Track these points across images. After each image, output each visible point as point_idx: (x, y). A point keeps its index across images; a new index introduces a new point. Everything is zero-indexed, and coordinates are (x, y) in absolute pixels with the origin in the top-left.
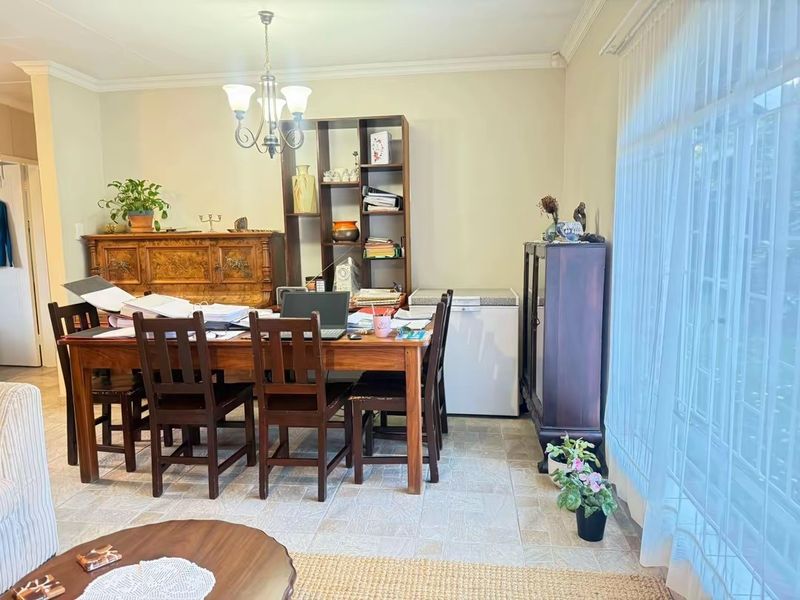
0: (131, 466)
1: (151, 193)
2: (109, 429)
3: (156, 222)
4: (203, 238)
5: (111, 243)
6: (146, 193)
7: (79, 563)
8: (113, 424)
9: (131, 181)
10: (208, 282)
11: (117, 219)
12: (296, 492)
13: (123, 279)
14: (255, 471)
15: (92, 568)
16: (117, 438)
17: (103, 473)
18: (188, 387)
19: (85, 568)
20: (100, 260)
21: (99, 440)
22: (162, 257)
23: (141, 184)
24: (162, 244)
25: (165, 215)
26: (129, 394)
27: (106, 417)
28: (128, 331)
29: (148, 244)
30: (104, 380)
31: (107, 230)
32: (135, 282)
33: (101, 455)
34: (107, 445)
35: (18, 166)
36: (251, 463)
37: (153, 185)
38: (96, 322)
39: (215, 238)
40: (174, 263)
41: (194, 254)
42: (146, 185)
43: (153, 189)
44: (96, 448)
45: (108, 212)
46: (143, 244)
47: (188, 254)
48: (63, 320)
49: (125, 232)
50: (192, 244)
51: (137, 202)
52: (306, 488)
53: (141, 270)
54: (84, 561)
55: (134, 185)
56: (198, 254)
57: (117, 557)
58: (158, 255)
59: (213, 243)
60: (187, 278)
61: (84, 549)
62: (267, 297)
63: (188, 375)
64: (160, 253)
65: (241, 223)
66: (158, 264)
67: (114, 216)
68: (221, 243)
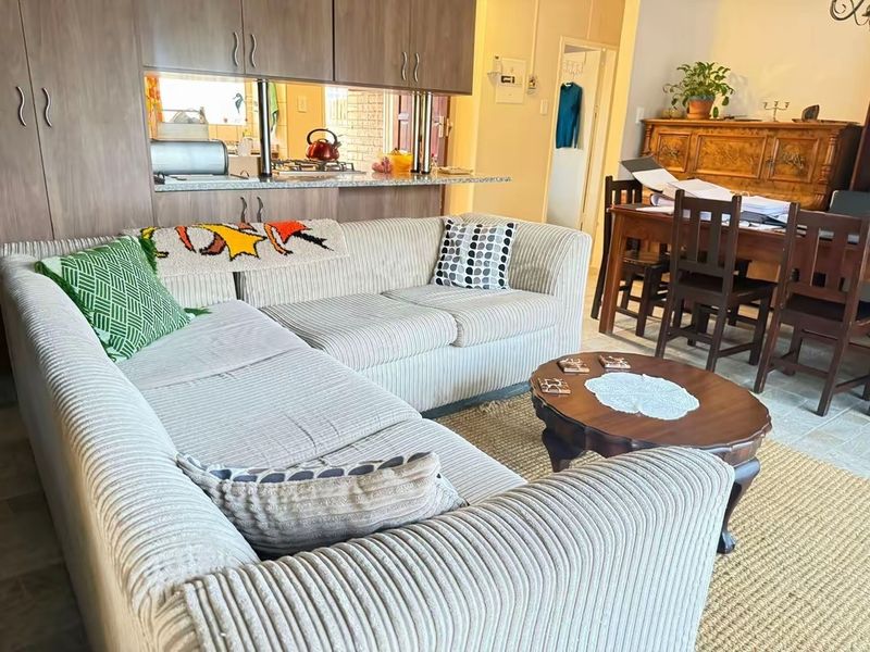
0: (640, 332)
1: (717, 77)
2: (628, 298)
3: (716, 108)
4: (762, 127)
5: (666, 128)
6: (712, 77)
7: (600, 361)
8: (632, 294)
9: (700, 64)
10: (754, 176)
11: (677, 104)
12: (794, 400)
13: (669, 166)
14: (755, 370)
15: (608, 366)
16: (634, 307)
17: (616, 330)
18: (710, 269)
19: (603, 365)
20: (653, 145)
21: (619, 303)
22: (713, 146)
23: (710, 67)
24: (716, 133)
25: (726, 102)
26: (654, 267)
27: (628, 288)
28: (668, 208)
29: (701, 132)
30: (633, 253)
31: (665, 114)
32: (681, 169)
33: (618, 316)
34: (624, 309)
35: (599, 52)
36: (752, 362)
37: (722, 68)
38: (639, 199)
39: (775, 128)
40: (723, 153)
41: (747, 145)
42: (715, 68)
43: (720, 74)
44: (615, 309)
45: (671, 96)
46: (696, 131)
47: (741, 144)
48: (614, 192)
49: (683, 118)
50: (748, 133)
51: (701, 86)
52: (806, 400)
53: (689, 158)
54: (603, 360)
55: (703, 68)
56: (751, 145)
57: (628, 367)
58: (709, 143)
59: (772, 133)
60: (733, 171)
61: (605, 354)
62: (820, 199)
63: (713, 257)
64: (711, 142)
65: (812, 112)
66: (707, 153)
67: (674, 101)
68: (781, 134)
